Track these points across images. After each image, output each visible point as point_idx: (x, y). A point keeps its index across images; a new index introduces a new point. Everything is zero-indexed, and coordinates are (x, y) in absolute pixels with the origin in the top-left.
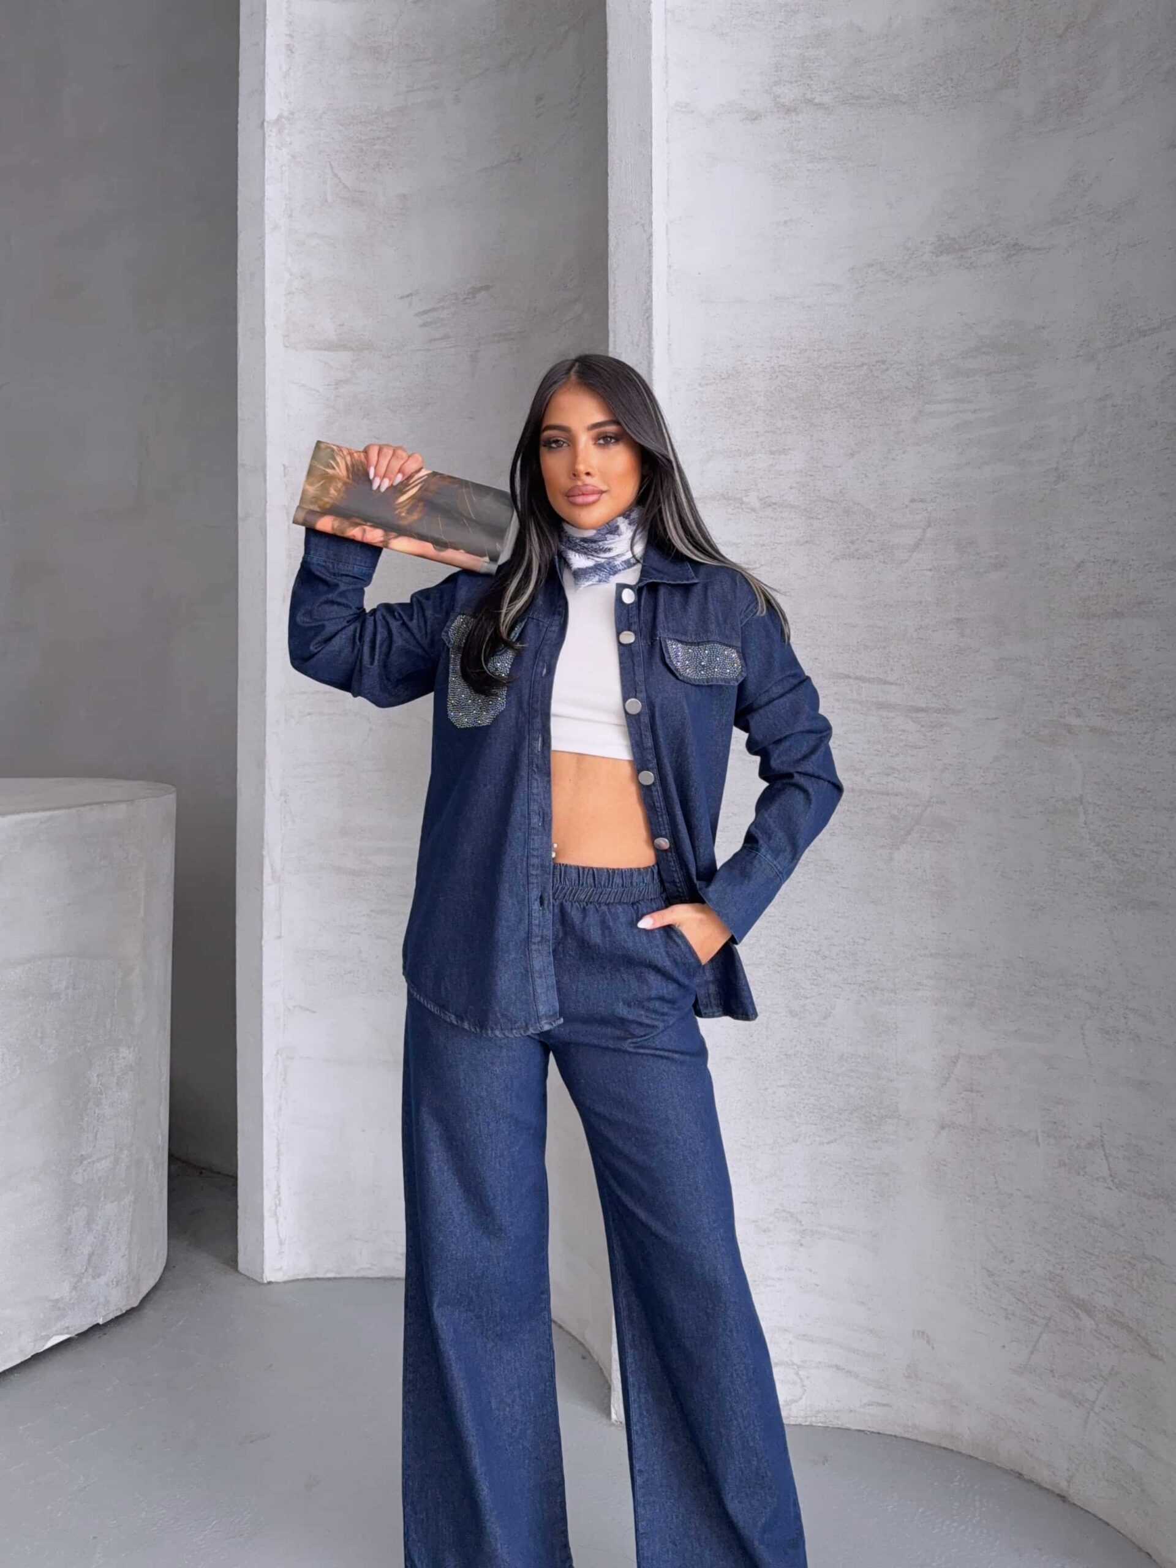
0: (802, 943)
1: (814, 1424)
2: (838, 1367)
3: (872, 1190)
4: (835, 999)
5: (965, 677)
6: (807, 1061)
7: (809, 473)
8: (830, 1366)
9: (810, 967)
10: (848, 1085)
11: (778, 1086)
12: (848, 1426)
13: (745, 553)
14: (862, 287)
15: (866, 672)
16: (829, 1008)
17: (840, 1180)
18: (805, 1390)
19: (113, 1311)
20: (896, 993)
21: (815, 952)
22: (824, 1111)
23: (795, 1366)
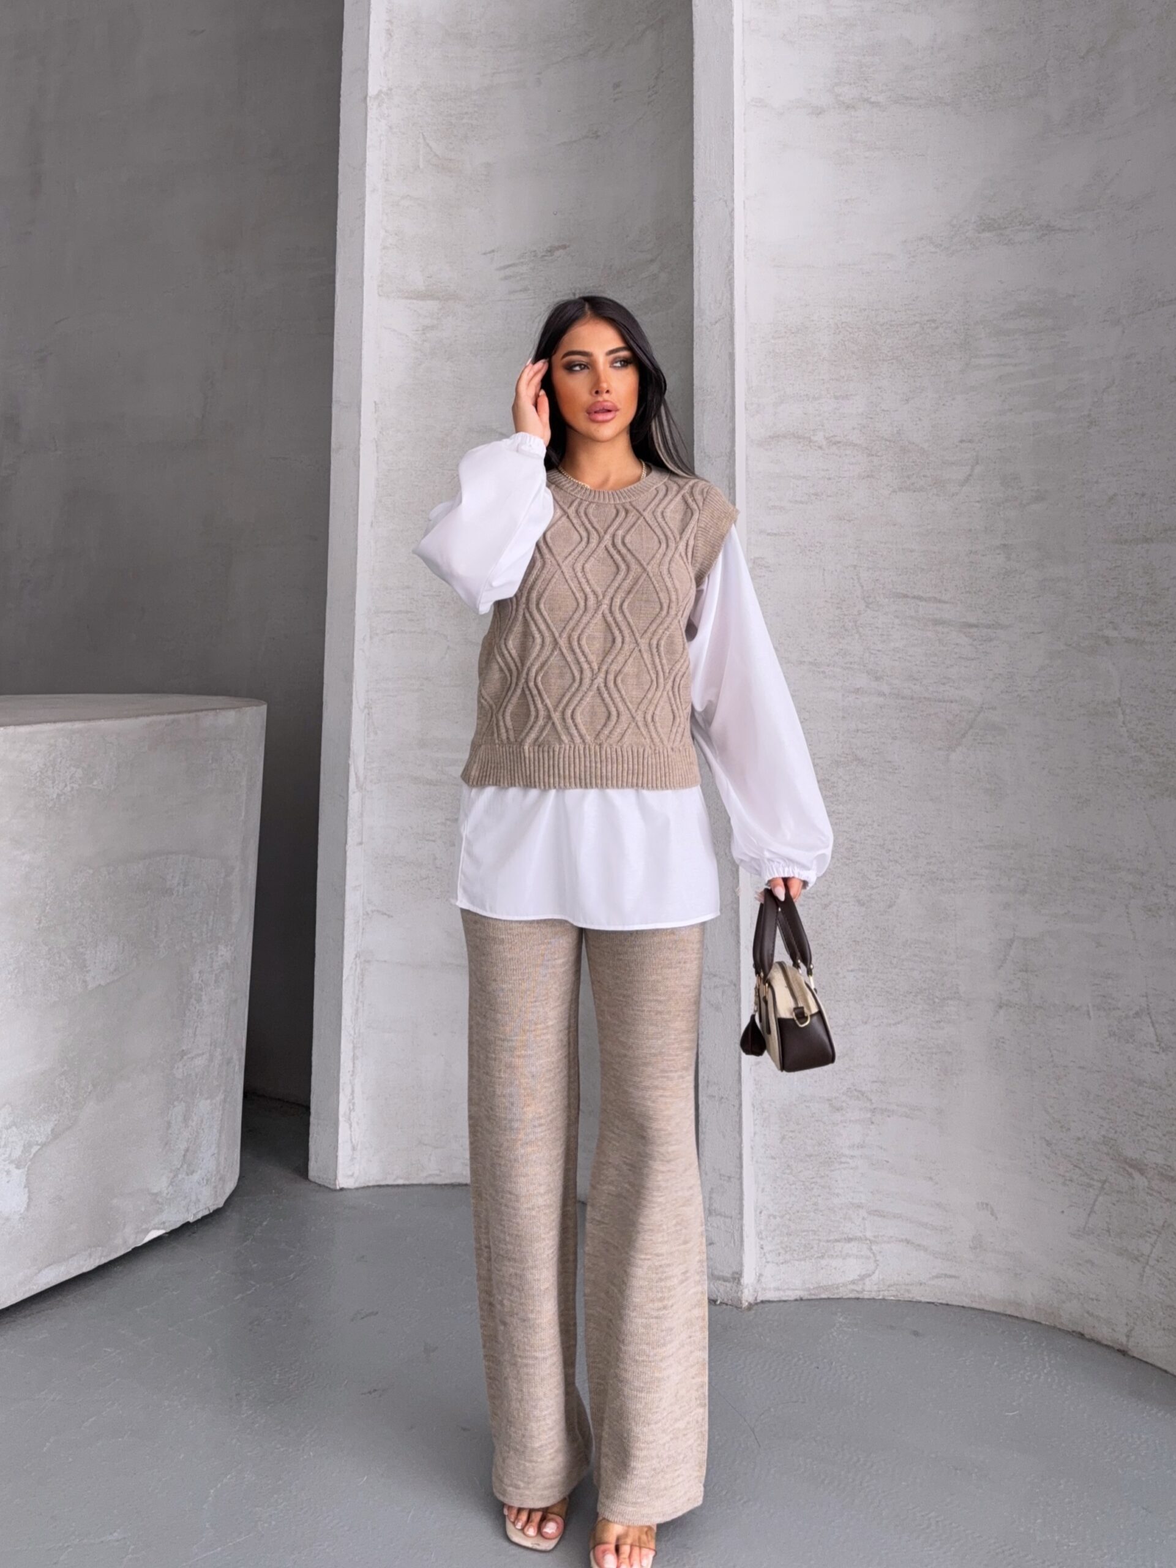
0: (867, 838)
2: (908, 1242)
3: (937, 1069)
4: (899, 889)
5: (1011, 596)
6: (874, 947)
7: (868, 416)
8: (902, 1241)
9: (874, 859)
10: (913, 969)
11: (848, 971)
12: (918, 1298)
13: (813, 485)
14: (913, 257)
15: (923, 592)
16: (893, 898)
17: (906, 1060)
18: (878, 1265)
19: (202, 1210)
20: (954, 882)
21: (880, 846)
22: (891, 994)
23: (868, 1242)
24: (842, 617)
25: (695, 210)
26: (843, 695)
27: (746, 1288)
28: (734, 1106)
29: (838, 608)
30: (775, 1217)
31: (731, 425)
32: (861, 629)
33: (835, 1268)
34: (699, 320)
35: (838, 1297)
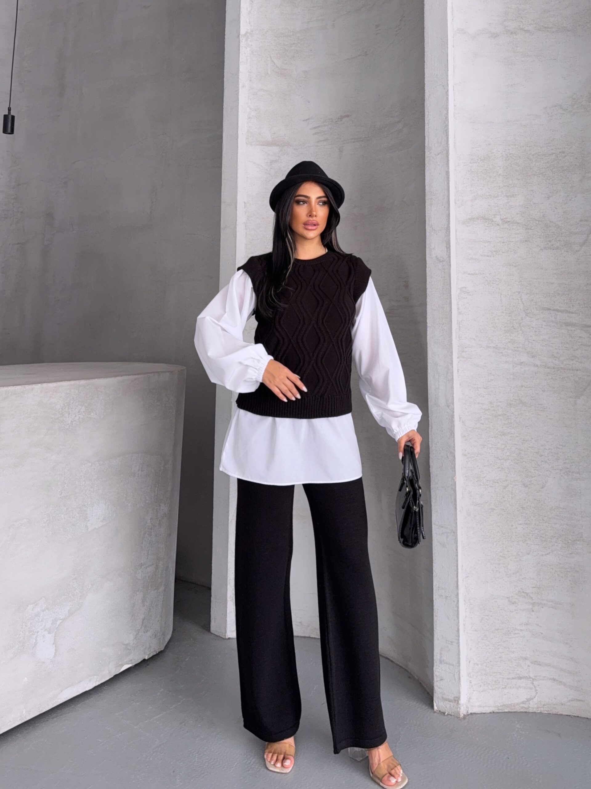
0: (529, 448)
1: (542, 712)
2: (554, 680)
3: (570, 581)
4: (548, 478)
6: (533, 511)
7: (526, 206)
8: (551, 679)
9: (533, 461)
10: (556, 524)
11: (518, 524)
12: (561, 713)
13: (494, 246)
14: (551, 116)
15: (559, 307)
16: (544, 482)
17: (553, 575)
18: (537, 693)
19: (152, 652)
20: (580, 474)
21: (536, 453)
22: (543, 538)
23: (531, 679)
24: (512, 321)
25: (426, 91)
26: (513, 366)
27: (462, 706)
28: (454, 601)
29: (509, 316)
30: (478, 665)
31: (447, 212)
32: (523, 328)
33: (512, 694)
34: (429, 153)
35: (515, 711)
